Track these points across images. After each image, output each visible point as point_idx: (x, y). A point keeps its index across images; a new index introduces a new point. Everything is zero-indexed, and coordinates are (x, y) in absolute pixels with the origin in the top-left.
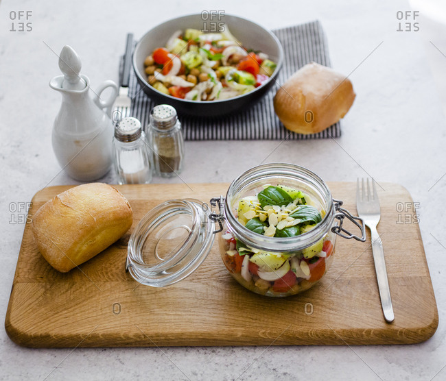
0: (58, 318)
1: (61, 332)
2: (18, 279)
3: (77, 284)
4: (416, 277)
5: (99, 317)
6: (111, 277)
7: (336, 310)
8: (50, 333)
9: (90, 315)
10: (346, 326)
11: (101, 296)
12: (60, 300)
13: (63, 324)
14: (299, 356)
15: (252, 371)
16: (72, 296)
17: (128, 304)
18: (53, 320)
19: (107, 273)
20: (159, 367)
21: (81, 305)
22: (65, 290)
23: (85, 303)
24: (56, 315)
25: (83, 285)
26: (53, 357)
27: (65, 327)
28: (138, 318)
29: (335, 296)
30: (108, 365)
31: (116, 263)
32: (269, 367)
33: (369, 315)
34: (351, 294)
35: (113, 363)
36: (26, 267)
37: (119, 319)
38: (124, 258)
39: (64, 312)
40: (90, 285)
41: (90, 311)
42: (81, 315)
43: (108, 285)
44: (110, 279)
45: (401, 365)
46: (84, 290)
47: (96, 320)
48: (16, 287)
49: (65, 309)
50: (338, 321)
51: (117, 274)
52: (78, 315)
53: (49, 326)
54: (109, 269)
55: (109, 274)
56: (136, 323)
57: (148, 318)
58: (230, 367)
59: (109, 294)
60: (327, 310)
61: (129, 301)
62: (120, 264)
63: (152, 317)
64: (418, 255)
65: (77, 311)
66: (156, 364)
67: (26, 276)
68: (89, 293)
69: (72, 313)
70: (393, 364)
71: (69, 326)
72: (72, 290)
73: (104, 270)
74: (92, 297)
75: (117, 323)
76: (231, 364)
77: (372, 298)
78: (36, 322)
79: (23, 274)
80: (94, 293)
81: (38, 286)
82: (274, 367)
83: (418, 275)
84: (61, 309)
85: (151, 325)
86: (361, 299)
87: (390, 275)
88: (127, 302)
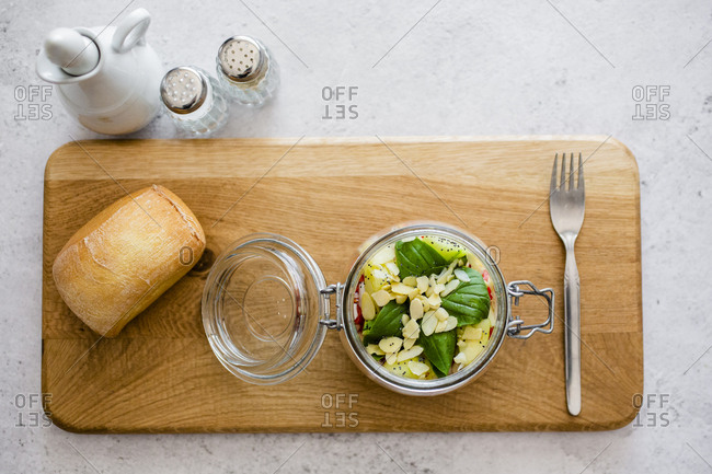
0: (114, 402)
1: (121, 425)
2: (48, 332)
3: (135, 342)
4: (622, 334)
5: (171, 400)
6: (182, 329)
7: (501, 391)
8: (107, 426)
9: (159, 397)
10: (513, 418)
11: (171, 365)
12: (114, 370)
13: (122, 412)
14: (446, 442)
15: (382, 466)
16: (129, 363)
17: (210, 379)
18: (108, 406)
19: (175, 322)
20: (259, 459)
21: (144, 379)
22: (118, 353)
23: (149, 375)
24: (111, 397)
25: (143, 343)
26: (115, 442)
27: (126, 417)
28: (226, 402)
29: (503, 366)
30: (191, 455)
31: (187, 304)
32: (406, 459)
33: (546, 399)
34: (525, 363)
35: (198, 452)
36: (56, 310)
37: (199, 403)
38: (197, 294)
39: (122, 391)
40: (154, 344)
41: (158, 389)
42: (147, 397)
43: (179, 344)
44: (180, 333)
45: (581, 458)
46: (145, 352)
47: (168, 405)
48: (48, 346)
49: (123, 386)
50: (503, 410)
51: (190, 324)
52: (143, 396)
53: (104, 415)
54: (178, 315)
55: (179, 324)
56: (224, 410)
57: (239, 402)
58: (354, 459)
59: (181, 360)
60: (489, 391)
61: (211, 372)
62: (193, 306)
63: (245, 401)
64: (631, 291)
65: (139, 389)
66: (255, 454)
67: (60, 327)
68: (153, 360)
69: (133, 393)
70: (572, 457)
71: (131, 414)
72: (129, 352)
73: (171, 317)
74: (158, 365)
75: (197, 410)
76: (355, 455)
77: (555, 370)
78: (84, 407)
79: (53, 322)
80: (159, 359)
81: (79, 344)
82: (412, 460)
83: (625, 330)
84: (116, 387)
85: (245, 413)
86: (538, 371)
87: (584, 328)
88: (207, 375)
